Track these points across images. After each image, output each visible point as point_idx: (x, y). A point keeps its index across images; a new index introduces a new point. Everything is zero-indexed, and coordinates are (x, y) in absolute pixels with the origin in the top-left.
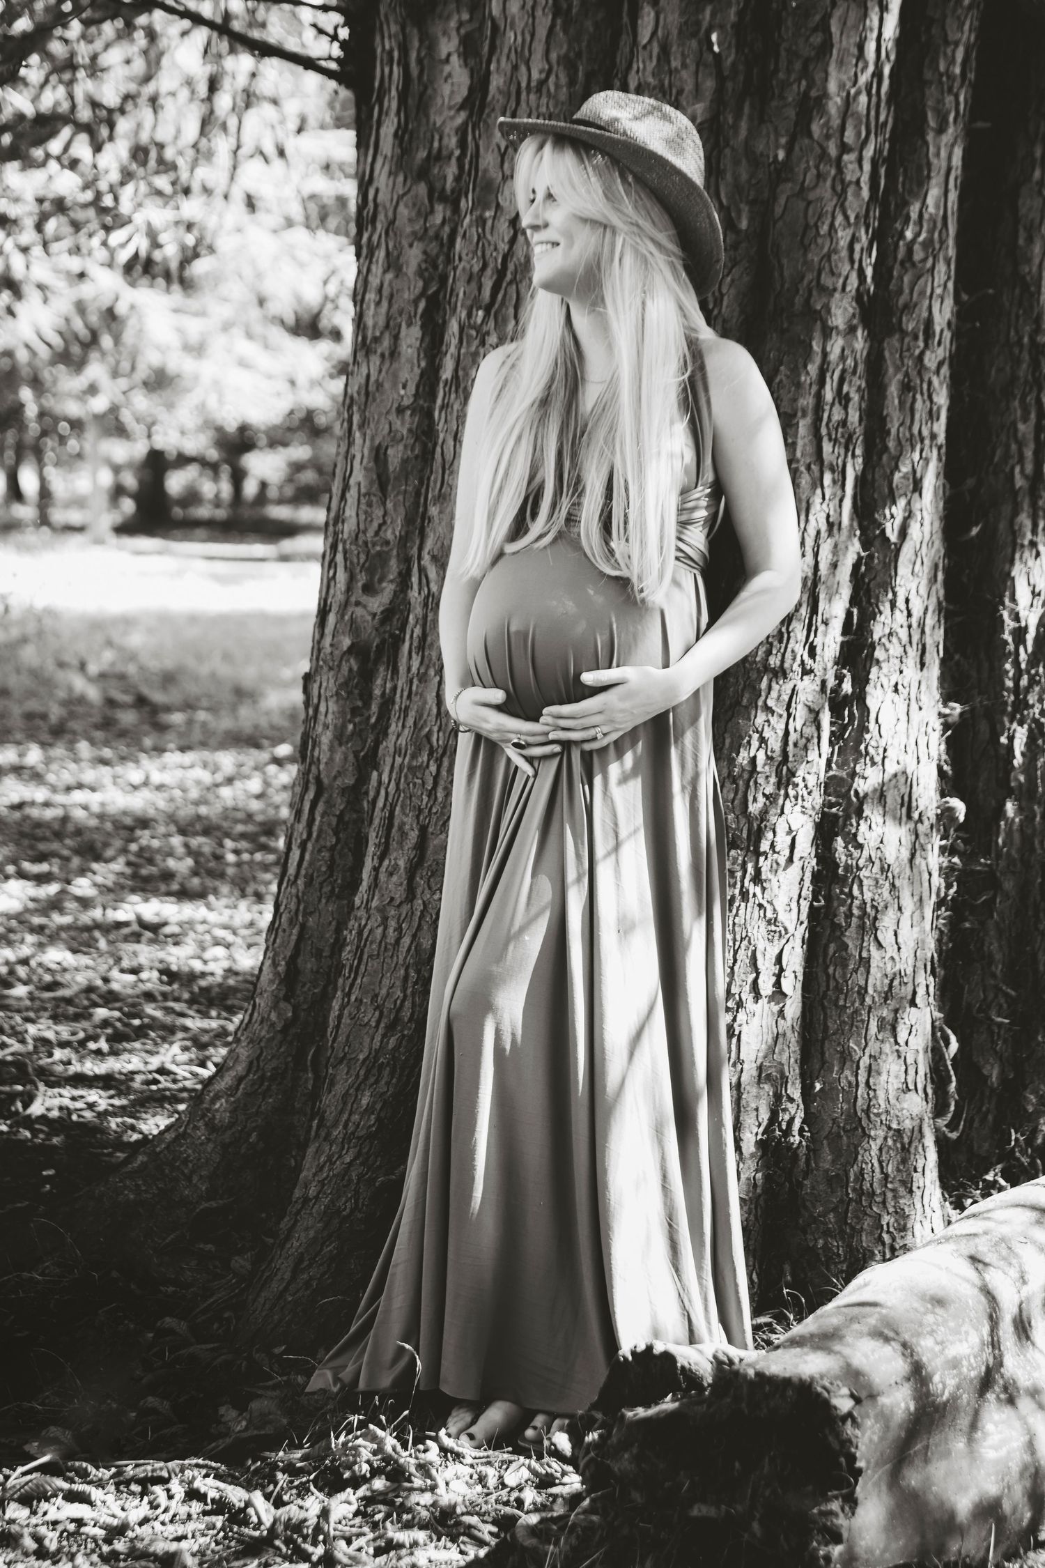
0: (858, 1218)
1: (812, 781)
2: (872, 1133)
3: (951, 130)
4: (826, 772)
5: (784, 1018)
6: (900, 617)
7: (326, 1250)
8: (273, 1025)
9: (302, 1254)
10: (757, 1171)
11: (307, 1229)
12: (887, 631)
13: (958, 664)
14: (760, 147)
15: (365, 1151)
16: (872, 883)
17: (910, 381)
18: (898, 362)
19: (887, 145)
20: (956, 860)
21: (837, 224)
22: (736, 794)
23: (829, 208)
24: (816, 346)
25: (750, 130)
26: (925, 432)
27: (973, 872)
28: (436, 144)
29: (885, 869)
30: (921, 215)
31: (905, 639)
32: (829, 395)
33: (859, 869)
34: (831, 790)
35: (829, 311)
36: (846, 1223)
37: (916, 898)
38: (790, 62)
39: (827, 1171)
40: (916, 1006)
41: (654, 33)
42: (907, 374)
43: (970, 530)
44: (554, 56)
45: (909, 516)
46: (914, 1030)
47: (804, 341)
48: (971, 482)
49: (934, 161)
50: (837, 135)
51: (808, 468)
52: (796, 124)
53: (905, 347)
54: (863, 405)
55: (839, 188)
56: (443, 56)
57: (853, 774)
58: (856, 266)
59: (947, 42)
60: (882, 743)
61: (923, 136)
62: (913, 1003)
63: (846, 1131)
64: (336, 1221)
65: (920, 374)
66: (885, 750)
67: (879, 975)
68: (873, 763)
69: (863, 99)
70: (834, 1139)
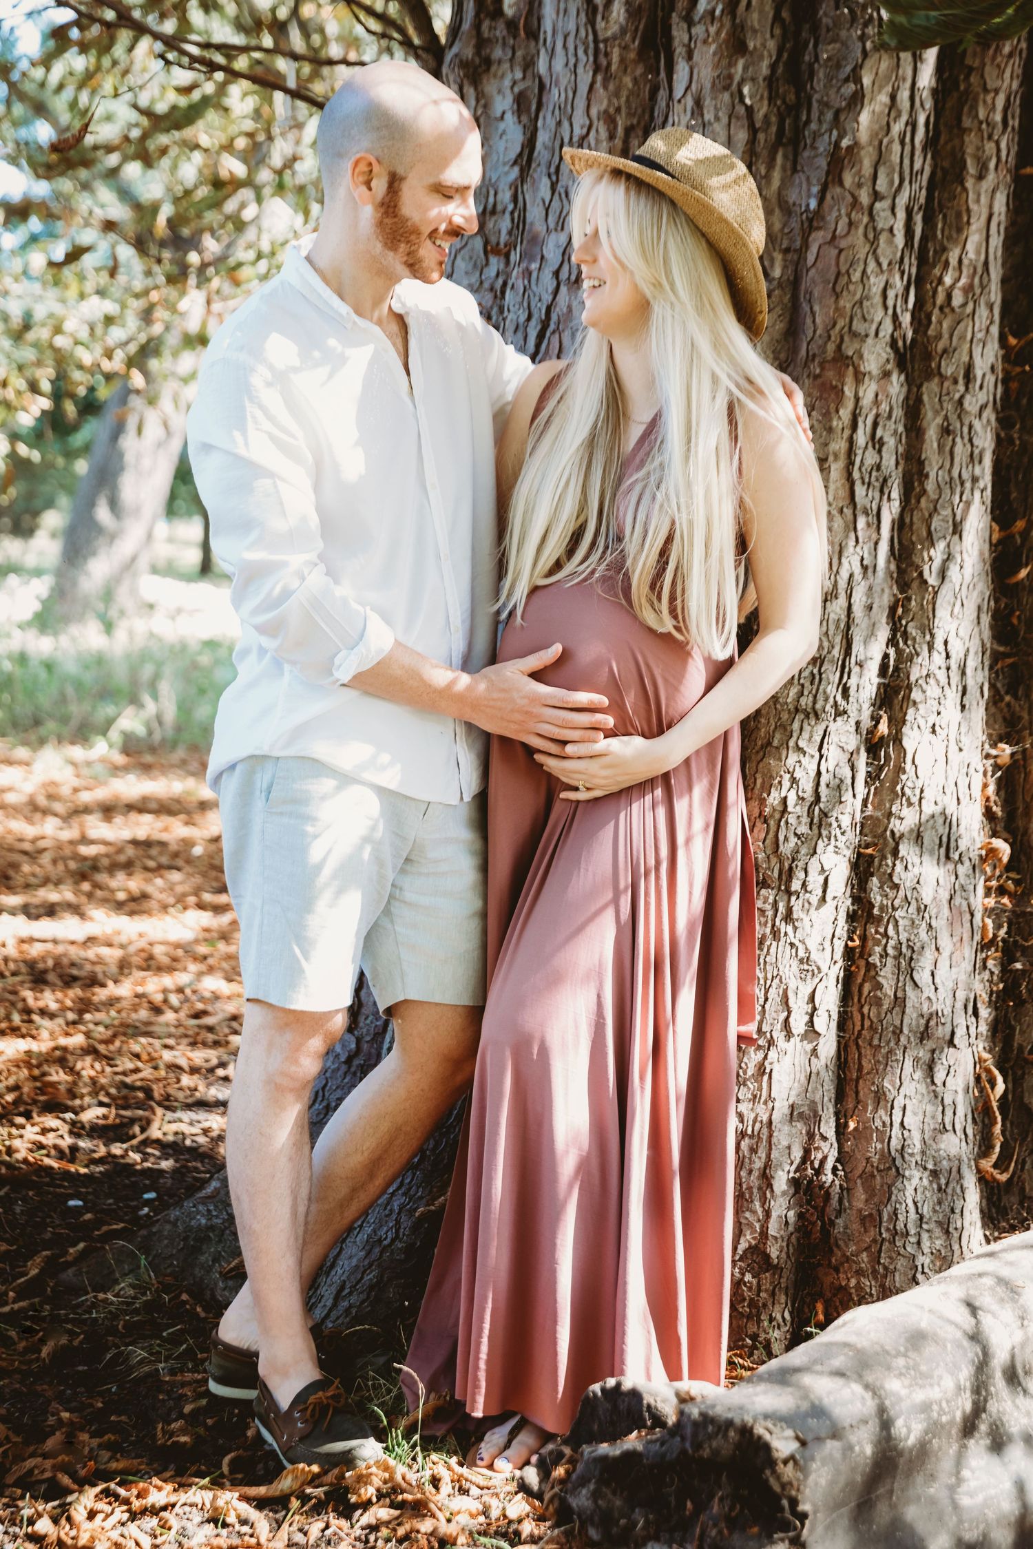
0: (891, 1258)
1: (846, 821)
2: (907, 1173)
3: (991, 177)
4: (862, 812)
5: (817, 1056)
6: (938, 658)
7: (366, 1278)
8: (337, 1056)
9: (344, 1281)
10: (789, 1209)
11: (350, 1257)
12: (924, 673)
13: (1008, 705)
14: (792, 197)
15: (407, 1181)
16: (907, 922)
17: (949, 425)
18: (937, 406)
19: (924, 192)
20: (1005, 900)
21: (869, 270)
22: (767, 833)
23: (862, 256)
24: (849, 391)
25: (783, 180)
26: (965, 475)
27: (1024, 914)
28: (491, 200)
29: (922, 910)
30: (960, 261)
31: (943, 681)
32: (861, 438)
33: (894, 909)
34: (866, 830)
35: (861, 357)
36: (879, 1263)
37: (956, 939)
38: (821, 113)
39: (860, 1211)
40: (955, 1046)
41: (688, 88)
42: (946, 418)
43: (1018, 571)
44: (594, 112)
45: (949, 558)
46: (952, 1071)
47: (836, 387)
48: (1020, 524)
49: (973, 207)
50: (870, 183)
51: (841, 511)
52: (828, 173)
53: (944, 391)
54: (901, 449)
55: (871, 236)
56: (498, 114)
57: (890, 814)
58: (890, 311)
59: (986, 90)
60: (919, 784)
61: (962, 182)
62: (951, 1043)
63: (879, 1171)
64: (377, 1250)
65: (959, 417)
66: (922, 791)
67: (915, 1015)
68: (910, 804)
69: (896, 147)
70: (867, 1178)
